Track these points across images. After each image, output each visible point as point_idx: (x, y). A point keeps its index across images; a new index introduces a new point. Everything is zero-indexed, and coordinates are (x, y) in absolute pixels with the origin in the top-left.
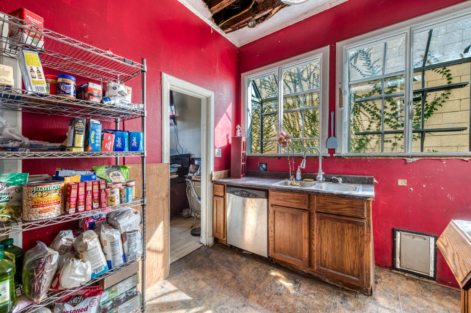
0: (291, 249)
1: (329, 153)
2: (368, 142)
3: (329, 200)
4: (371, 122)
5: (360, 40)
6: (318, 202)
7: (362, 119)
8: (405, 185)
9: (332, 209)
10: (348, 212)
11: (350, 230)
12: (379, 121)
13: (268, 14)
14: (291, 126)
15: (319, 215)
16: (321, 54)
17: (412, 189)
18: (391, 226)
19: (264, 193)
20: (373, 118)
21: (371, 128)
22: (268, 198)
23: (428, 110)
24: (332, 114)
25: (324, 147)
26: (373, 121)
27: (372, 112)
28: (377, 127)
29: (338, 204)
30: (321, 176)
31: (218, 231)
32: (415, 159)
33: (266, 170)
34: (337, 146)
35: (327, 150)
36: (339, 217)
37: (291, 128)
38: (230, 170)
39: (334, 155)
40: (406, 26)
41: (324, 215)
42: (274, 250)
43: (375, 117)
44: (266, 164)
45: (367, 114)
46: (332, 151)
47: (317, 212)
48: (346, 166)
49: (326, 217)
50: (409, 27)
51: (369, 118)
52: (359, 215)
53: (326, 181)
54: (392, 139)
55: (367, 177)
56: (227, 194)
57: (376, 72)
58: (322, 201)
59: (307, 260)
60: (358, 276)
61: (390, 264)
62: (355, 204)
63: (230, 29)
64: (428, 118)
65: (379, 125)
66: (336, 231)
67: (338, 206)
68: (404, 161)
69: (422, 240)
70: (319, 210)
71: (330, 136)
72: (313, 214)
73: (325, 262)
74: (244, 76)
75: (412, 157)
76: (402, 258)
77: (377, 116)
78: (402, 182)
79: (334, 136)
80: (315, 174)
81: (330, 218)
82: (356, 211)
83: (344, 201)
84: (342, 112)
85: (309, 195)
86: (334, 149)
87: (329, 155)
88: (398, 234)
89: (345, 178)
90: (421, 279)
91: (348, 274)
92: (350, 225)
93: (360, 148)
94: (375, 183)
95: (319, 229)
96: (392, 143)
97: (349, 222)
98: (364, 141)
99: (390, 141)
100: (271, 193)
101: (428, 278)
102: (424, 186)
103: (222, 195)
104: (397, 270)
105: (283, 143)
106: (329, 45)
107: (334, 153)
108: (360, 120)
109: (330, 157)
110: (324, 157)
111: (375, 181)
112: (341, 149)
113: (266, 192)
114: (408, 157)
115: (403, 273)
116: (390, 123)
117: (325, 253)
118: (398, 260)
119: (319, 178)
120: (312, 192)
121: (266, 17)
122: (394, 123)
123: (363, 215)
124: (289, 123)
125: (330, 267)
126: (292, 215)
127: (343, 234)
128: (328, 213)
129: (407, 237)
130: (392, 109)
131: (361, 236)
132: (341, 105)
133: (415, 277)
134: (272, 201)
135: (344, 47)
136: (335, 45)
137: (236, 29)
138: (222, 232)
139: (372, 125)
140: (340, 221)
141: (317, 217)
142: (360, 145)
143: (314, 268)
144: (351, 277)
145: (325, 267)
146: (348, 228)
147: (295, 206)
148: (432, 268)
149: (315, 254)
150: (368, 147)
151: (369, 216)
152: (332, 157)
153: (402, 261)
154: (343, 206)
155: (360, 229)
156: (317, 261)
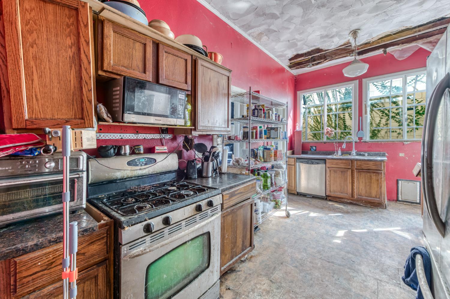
0: (341, 190)
1: (359, 139)
2: (379, 132)
3: (363, 162)
4: (381, 118)
5: (377, 79)
6: (357, 164)
7: (375, 116)
8: (403, 156)
9: (365, 167)
10: (374, 167)
11: (375, 176)
12: (387, 117)
13: (321, 62)
14: (318, 121)
15: (357, 170)
16: (353, 84)
17: (407, 158)
18: (396, 178)
19: (323, 161)
20: (383, 115)
21: (381, 122)
22: (325, 164)
23: (423, 110)
24: (361, 118)
25: (356, 136)
26: (383, 117)
27: (382, 111)
28: (386, 122)
29: (368, 164)
30: (355, 153)
31: (291, 185)
32: (409, 143)
33: (316, 150)
34: (364, 136)
35: (357, 138)
36: (368, 171)
37: (319, 122)
38: (294, 151)
39: (362, 141)
40: (403, 74)
41: (361, 170)
42: (330, 191)
43: (384, 114)
44: (315, 147)
45: (378, 112)
46: (360, 139)
47: (356, 169)
48: (369, 147)
49: (361, 171)
50: (404, 75)
51: (380, 115)
52: (379, 169)
53: (357, 155)
54: (397, 130)
55: (382, 152)
56: (297, 163)
57: (384, 84)
58: (359, 163)
59: (351, 193)
60: (379, 198)
61: (395, 199)
62: (377, 163)
63: (295, 68)
64: (422, 116)
65: (388, 120)
66: (367, 178)
67: (368, 165)
68: (403, 144)
69: (413, 184)
70: (357, 168)
71: (359, 130)
72: (354, 170)
73: (361, 193)
74: (300, 93)
75: (407, 141)
76: (402, 194)
77: (386, 114)
78: (401, 155)
79: (362, 130)
80: (350, 152)
81: (364, 171)
82: (378, 167)
83: (371, 163)
84: (366, 117)
85: (352, 161)
86: (362, 138)
87: (358, 141)
88: (400, 182)
89: (369, 153)
90: (413, 204)
91: (374, 198)
92: (375, 174)
93: (373, 136)
94: (387, 156)
95: (358, 177)
96: (397, 133)
97: (374, 172)
98: (376, 132)
99: (396, 132)
100: (327, 161)
101: (417, 203)
102: (414, 156)
103: (293, 164)
104: (400, 201)
105: (329, 134)
106: (358, 80)
107: (362, 140)
108: (373, 116)
109: (359, 142)
110: (355, 142)
111: (386, 154)
112: (366, 137)
113: (324, 161)
114: (405, 141)
115: (403, 203)
116: (395, 119)
117: (361, 189)
118: (400, 196)
119: (354, 153)
120: (353, 159)
121: (319, 63)
122: (398, 119)
123: (381, 168)
124: (317, 118)
125: (364, 196)
126: (342, 172)
127: (371, 179)
128: (363, 169)
129: (405, 183)
130: (397, 109)
131: (381, 179)
132: (366, 113)
133: (409, 204)
134: (328, 165)
135: (368, 82)
136: (362, 80)
137: (299, 68)
138: (293, 185)
139: (382, 120)
140: (369, 172)
141: (356, 171)
142: (373, 135)
143: (354, 197)
144: (376, 199)
145: (361, 196)
146: (374, 175)
147: (343, 167)
148: (418, 198)
149: (355, 191)
150: (379, 135)
151: (384, 169)
152: (360, 142)
153: (402, 196)
154: (371, 165)
155: (380, 175)
156: (357, 194)
